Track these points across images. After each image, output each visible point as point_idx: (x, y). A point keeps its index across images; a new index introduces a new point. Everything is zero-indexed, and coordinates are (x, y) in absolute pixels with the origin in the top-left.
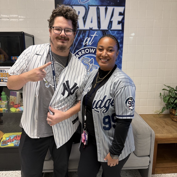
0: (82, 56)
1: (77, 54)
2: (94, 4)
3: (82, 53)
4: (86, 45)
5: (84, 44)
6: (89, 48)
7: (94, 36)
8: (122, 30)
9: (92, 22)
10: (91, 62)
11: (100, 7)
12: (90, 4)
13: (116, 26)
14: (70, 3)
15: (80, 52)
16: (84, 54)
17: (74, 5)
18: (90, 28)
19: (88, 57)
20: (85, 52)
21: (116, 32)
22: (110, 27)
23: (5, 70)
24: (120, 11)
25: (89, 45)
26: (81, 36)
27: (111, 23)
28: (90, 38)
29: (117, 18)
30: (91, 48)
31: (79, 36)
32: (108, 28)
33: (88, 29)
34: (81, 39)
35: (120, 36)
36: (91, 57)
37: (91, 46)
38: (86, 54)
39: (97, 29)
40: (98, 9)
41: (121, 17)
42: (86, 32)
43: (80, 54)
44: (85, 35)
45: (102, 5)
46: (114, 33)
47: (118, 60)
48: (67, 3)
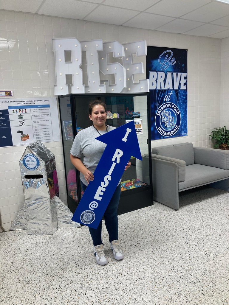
0: (163, 110)
1: (160, 108)
2: (170, 71)
3: (163, 108)
4: (165, 102)
5: (164, 101)
6: (167, 104)
7: (170, 94)
8: (186, 90)
9: (169, 84)
10: (169, 115)
11: (173, 73)
12: (168, 71)
13: (183, 87)
14: (156, 70)
15: (162, 107)
16: (165, 109)
17: (159, 71)
18: (168, 89)
19: (167, 110)
20: (165, 107)
21: (183, 91)
22: (179, 88)
23: (139, 122)
24: (185, 76)
25: (167, 101)
26: (163, 94)
27: (180, 84)
28: (168, 96)
29: (183, 81)
30: (169, 104)
31: (161, 95)
32: (178, 88)
33: (167, 89)
34: (162, 97)
35: (185, 94)
36: (169, 110)
37: (169, 102)
38: (166, 108)
39: (172, 89)
40: (172, 74)
41: (186, 80)
42: (165, 91)
43: (162, 109)
44: (165, 94)
45: (175, 72)
46: (182, 92)
47: (185, 112)
48: (154, 70)
